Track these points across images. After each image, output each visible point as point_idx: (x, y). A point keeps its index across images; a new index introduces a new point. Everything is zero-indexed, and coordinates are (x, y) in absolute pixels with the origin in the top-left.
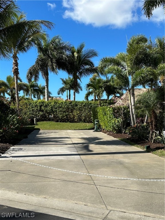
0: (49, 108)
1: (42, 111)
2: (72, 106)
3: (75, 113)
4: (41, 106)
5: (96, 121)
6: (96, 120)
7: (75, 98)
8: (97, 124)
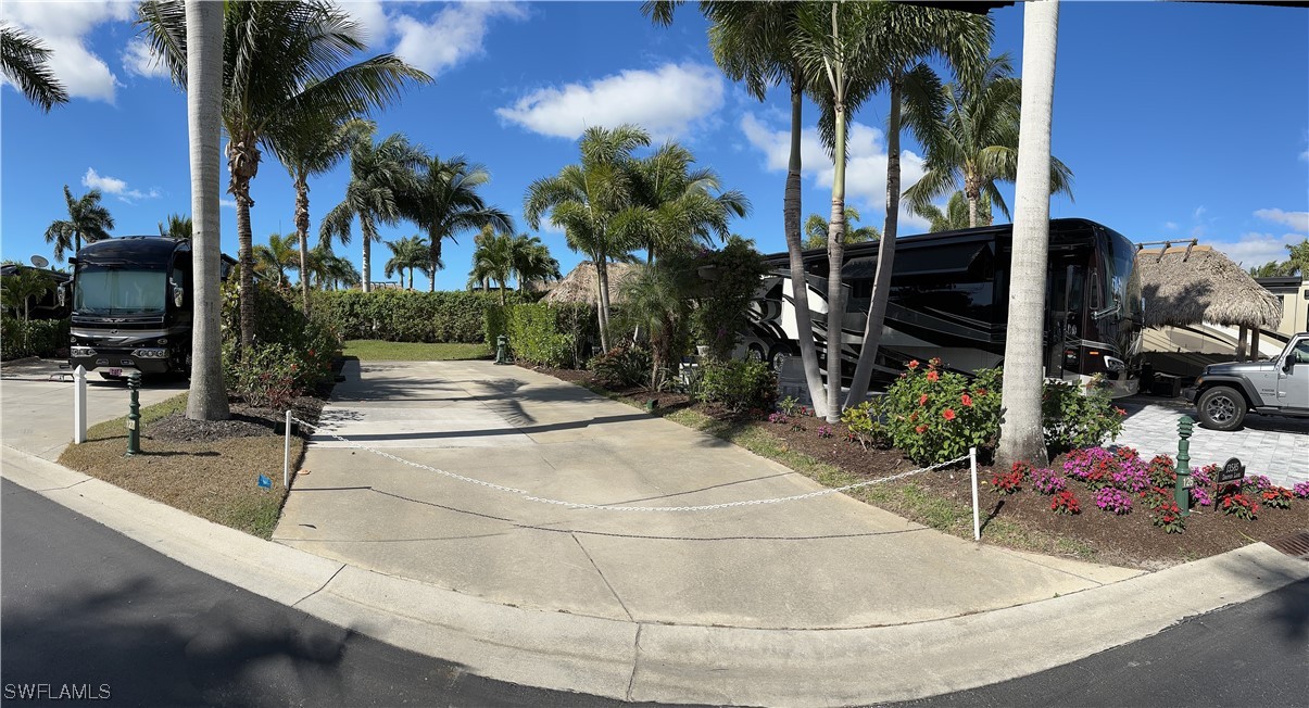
0: (373, 308)
1: (356, 316)
2: (431, 305)
3: (437, 320)
4: (352, 305)
5: (501, 339)
6: (501, 336)
7: (433, 284)
8: (502, 346)
